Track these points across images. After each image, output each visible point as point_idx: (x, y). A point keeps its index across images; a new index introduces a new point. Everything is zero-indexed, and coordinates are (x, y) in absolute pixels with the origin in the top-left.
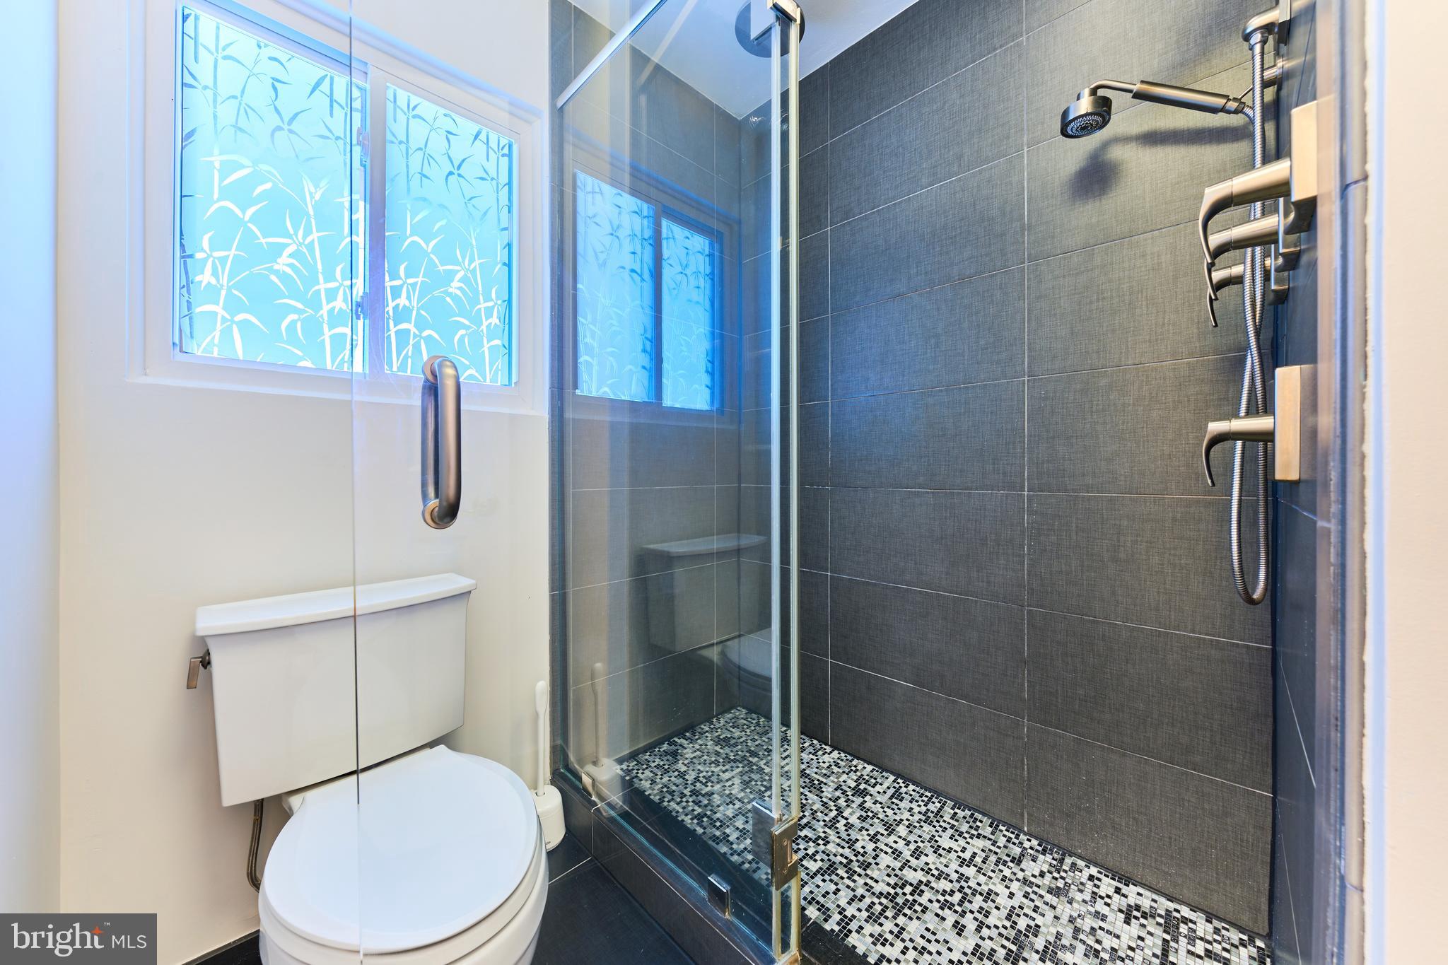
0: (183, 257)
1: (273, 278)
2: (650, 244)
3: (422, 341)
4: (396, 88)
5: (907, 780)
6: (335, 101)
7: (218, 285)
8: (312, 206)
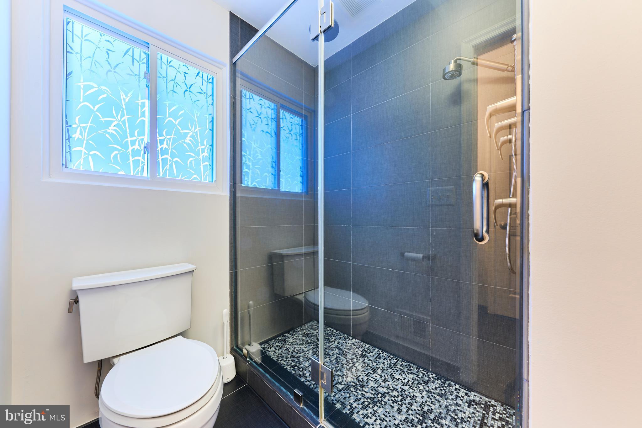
0: (67, 127)
1: (107, 135)
2: (275, 121)
3: (173, 163)
4: (162, 54)
5: (383, 351)
6: (135, 59)
7: (83, 139)
8: (125, 104)
